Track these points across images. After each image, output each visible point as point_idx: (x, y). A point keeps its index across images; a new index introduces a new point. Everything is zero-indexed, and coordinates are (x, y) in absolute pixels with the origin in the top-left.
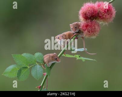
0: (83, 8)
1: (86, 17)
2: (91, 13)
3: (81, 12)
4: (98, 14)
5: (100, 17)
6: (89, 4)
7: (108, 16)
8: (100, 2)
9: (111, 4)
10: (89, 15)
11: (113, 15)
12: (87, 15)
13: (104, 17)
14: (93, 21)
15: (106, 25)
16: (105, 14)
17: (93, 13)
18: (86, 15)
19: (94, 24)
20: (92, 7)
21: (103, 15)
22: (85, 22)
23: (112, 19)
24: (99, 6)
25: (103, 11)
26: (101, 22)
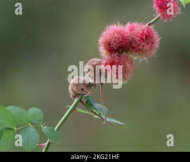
0: (104, 33)
1: (110, 49)
2: (118, 42)
3: (101, 40)
4: (131, 43)
5: (134, 48)
6: (115, 26)
7: (147, 47)
8: (134, 24)
9: (152, 27)
10: (116, 46)
11: (156, 44)
12: (112, 46)
13: (141, 47)
14: (123, 54)
15: (144, 62)
16: (143, 44)
17: (122, 42)
18: (110, 45)
19: (125, 61)
20: (120, 32)
21: (139, 45)
22: (109, 58)
23: (154, 51)
24: (132, 30)
25: (139, 39)
26: (135, 57)
